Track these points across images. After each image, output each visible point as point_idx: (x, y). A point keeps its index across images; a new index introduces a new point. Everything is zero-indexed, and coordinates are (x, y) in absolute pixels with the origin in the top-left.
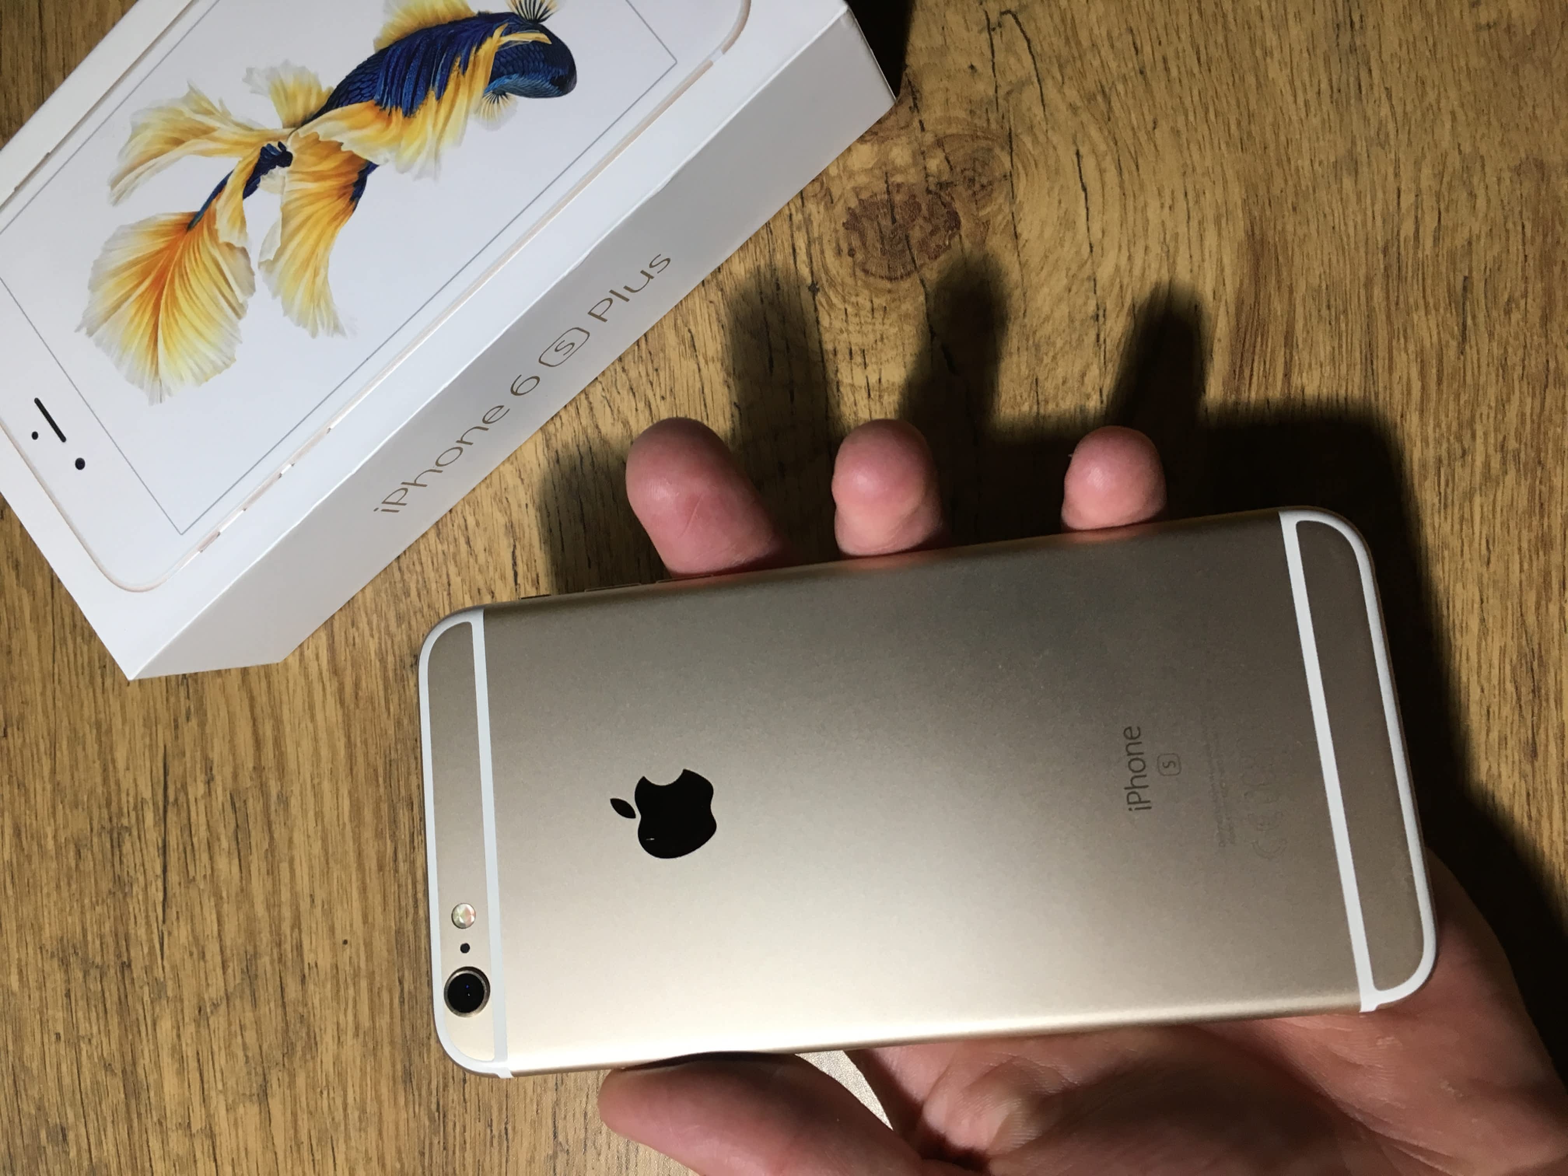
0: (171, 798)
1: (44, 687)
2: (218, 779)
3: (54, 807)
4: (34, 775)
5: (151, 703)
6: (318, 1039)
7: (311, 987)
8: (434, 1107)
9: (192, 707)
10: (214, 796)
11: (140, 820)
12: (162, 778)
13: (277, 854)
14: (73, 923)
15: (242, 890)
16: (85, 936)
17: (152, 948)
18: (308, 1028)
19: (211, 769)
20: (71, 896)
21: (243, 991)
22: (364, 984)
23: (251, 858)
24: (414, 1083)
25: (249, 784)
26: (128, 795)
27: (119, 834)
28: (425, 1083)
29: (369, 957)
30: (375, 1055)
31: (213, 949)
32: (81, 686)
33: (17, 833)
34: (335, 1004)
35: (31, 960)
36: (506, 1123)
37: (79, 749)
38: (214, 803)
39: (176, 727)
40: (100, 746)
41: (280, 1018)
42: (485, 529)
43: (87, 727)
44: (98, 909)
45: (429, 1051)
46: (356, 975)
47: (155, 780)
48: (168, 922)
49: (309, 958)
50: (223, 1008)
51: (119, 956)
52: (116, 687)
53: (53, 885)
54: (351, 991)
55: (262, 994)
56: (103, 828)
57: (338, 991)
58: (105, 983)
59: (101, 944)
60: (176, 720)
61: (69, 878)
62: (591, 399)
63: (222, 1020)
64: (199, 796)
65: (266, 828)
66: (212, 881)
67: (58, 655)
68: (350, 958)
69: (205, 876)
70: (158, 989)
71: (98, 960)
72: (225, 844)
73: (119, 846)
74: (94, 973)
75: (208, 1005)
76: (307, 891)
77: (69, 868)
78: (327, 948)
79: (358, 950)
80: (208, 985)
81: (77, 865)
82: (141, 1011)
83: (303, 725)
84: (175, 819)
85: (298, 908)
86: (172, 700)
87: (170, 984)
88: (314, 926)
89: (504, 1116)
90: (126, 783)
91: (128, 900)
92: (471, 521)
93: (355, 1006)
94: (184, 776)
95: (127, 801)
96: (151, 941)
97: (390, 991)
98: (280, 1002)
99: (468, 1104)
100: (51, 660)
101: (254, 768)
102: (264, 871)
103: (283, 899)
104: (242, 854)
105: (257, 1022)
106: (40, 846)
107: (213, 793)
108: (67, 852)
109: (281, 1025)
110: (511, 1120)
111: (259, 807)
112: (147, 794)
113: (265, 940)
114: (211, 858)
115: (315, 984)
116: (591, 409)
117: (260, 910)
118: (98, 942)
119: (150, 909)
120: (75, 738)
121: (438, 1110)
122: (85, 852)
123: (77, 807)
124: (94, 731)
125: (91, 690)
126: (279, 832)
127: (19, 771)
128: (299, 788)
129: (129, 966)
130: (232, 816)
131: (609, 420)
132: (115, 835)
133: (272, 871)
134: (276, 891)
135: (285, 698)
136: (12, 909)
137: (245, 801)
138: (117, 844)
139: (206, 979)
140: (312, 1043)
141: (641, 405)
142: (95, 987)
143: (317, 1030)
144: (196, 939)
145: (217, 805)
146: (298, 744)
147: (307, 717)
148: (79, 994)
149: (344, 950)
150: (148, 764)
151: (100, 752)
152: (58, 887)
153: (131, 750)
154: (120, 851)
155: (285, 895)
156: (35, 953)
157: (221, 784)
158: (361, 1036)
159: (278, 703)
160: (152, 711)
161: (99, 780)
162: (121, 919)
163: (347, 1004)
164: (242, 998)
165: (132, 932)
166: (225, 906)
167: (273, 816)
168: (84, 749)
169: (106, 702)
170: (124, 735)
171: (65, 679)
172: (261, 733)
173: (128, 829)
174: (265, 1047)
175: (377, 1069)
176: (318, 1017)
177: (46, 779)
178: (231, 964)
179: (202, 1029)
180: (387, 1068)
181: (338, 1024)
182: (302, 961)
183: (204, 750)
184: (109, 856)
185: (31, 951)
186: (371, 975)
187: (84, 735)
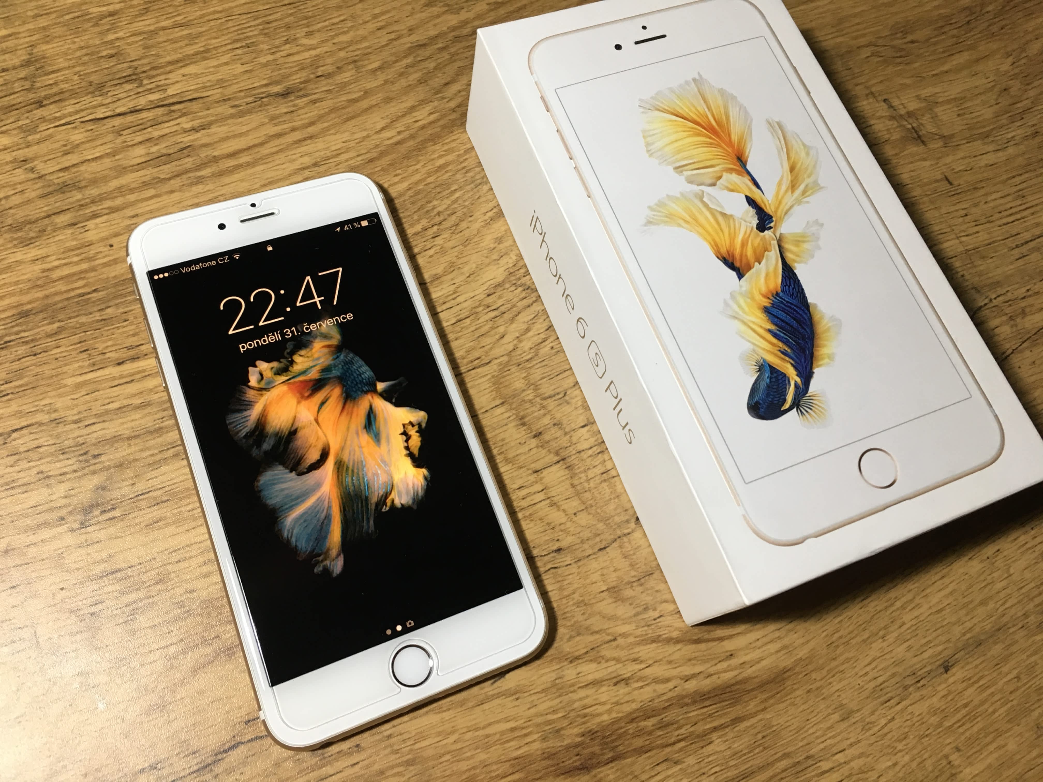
0: (173, 108)
1: (220, 12)
2: (198, 135)
3: (140, 34)
4: (157, 17)
5: (235, 81)
6: (32, 246)
7: (69, 231)
8: (7, 339)
9: (241, 108)
10: (185, 135)
11: (150, 92)
12: (185, 99)
13: (159, 185)
14: (60, 63)
15: (125, 168)
16: (53, 72)
17: (59, 118)
18: (37, 237)
19: (204, 129)
20: (79, 58)
21: (49, 186)
22: (85, 266)
23: (150, 169)
24: (21, 321)
25: (203, 155)
26: (165, 79)
27: (135, 80)
28: (24, 327)
29: (105, 265)
30: (33, 288)
31: (73, 159)
32: (229, 36)
33: (112, 14)
34: (62, 250)
35: (22, 41)
36: (12, 393)
37: (186, 42)
38: (181, 136)
39: (224, 100)
40: (193, 55)
41: (38, 216)
42: (429, 262)
43: (203, 44)
44: (76, 77)
45: (49, 324)
46: (90, 259)
47: (182, 95)
48: (83, 125)
49: (91, 224)
50: (33, 176)
51: (46, 98)
52: (237, 57)
53: (82, 44)
54: (76, 259)
55: (51, 199)
56: (136, 68)
57: (73, 250)
58: (22, 93)
59: (51, 85)
60: (229, 99)
61: (92, 54)
62: (534, 304)
63: (23, 177)
64: (181, 126)
65: (175, 173)
66: (123, 147)
67: (245, 17)
68: (101, 252)
69: (126, 142)
70: (31, 129)
71: (38, 85)
72: (154, 149)
73: (127, 82)
74: (27, 84)
75: (30, 165)
76: (139, 211)
77: (98, 53)
78: (103, 235)
79: (109, 256)
80: (46, 161)
81: (102, 57)
82: (9, 121)
83: (256, 180)
84: (160, 113)
85: (123, 208)
86: (242, 94)
87: (38, 136)
88: (116, 222)
89: (17, 390)
90: (173, 77)
91: (90, 96)
92: (431, 252)
93: (66, 264)
94: (192, 113)
95: (161, 80)
96: (64, 116)
97: (85, 286)
98: (50, 213)
99: (18, 362)
100: (239, 12)
101: (215, 156)
102: (144, 179)
103: (128, 197)
104: (151, 162)
105: (29, 201)
106: (108, 30)
107: (187, 134)
108: (109, 49)
109: (33, 218)
110: (16, 395)
111: (189, 166)
112: (170, 92)
113: (92, 192)
114: (141, 143)
115: (72, 233)
116: (529, 306)
117: (114, 184)
118: (51, 82)
119: (89, 111)
120: (192, 39)
121: (6, 342)
122: (114, 60)
123: (144, 48)
124: (202, 49)
125: (229, 41)
126: (175, 183)
127: (156, 7)
128: (212, 188)
129: (41, 106)
130: (176, 150)
131: (526, 319)
132: (134, 77)
133: (146, 185)
134: (132, 191)
135: (270, 165)
136: (54, 21)
137: (189, 156)
138: (128, 79)
139: (50, 160)
140: (27, 242)
141: (542, 336)
142: (17, 86)
143: (37, 244)
144: (77, 146)
145: (179, 138)
146: (242, 180)
147: (263, 182)
148: (7, 77)
149: (105, 246)
150: (192, 88)
151: (188, 55)
152: (82, 48)
153: (197, 76)
154: (123, 83)
155: (132, 198)
156: (27, 43)
157: (196, 137)
158: (45, 274)
159: (266, 161)
160: (230, 83)
161: (168, 59)
162: (74, 94)
163: (64, 259)
164: (44, 187)
165: (67, 103)
166: (109, 160)
167: (185, 176)
168: (187, 45)
169: (225, 53)
170: (206, 69)
171: (230, 24)
172: (240, 155)
173: (141, 85)
174: (12, 211)
175: (21, 292)
176: (48, 241)
177: (157, 25)
178: (66, 174)
179: (11, 165)
180: (25, 298)
181: (48, 256)
182: (88, 220)
183: (216, 121)
184: (118, 76)
185: (28, 39)
186: (93, 269)
187: (197, 43)
